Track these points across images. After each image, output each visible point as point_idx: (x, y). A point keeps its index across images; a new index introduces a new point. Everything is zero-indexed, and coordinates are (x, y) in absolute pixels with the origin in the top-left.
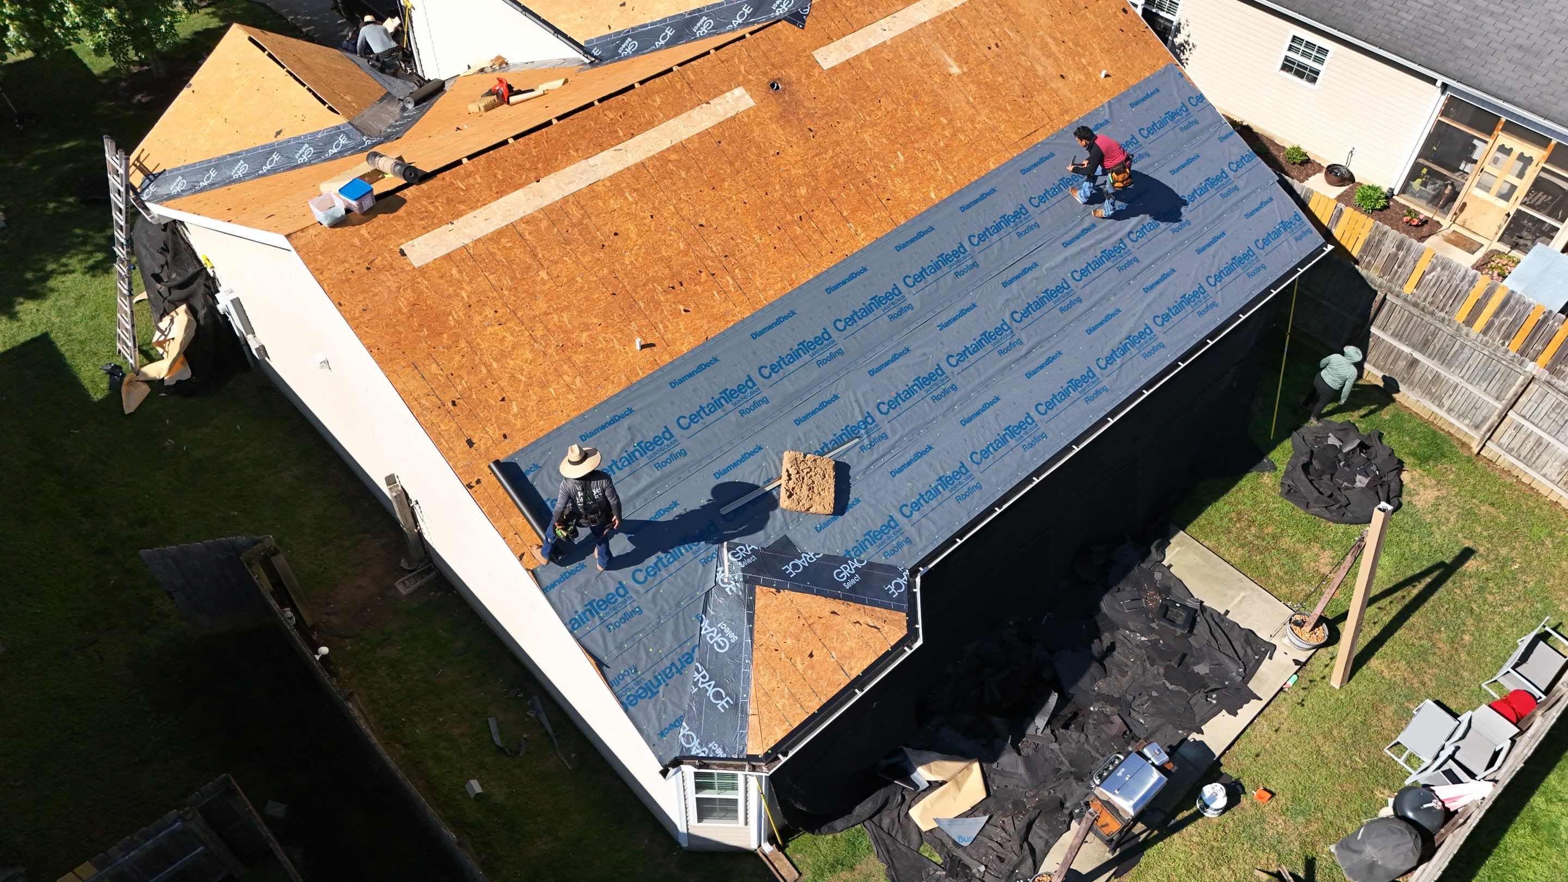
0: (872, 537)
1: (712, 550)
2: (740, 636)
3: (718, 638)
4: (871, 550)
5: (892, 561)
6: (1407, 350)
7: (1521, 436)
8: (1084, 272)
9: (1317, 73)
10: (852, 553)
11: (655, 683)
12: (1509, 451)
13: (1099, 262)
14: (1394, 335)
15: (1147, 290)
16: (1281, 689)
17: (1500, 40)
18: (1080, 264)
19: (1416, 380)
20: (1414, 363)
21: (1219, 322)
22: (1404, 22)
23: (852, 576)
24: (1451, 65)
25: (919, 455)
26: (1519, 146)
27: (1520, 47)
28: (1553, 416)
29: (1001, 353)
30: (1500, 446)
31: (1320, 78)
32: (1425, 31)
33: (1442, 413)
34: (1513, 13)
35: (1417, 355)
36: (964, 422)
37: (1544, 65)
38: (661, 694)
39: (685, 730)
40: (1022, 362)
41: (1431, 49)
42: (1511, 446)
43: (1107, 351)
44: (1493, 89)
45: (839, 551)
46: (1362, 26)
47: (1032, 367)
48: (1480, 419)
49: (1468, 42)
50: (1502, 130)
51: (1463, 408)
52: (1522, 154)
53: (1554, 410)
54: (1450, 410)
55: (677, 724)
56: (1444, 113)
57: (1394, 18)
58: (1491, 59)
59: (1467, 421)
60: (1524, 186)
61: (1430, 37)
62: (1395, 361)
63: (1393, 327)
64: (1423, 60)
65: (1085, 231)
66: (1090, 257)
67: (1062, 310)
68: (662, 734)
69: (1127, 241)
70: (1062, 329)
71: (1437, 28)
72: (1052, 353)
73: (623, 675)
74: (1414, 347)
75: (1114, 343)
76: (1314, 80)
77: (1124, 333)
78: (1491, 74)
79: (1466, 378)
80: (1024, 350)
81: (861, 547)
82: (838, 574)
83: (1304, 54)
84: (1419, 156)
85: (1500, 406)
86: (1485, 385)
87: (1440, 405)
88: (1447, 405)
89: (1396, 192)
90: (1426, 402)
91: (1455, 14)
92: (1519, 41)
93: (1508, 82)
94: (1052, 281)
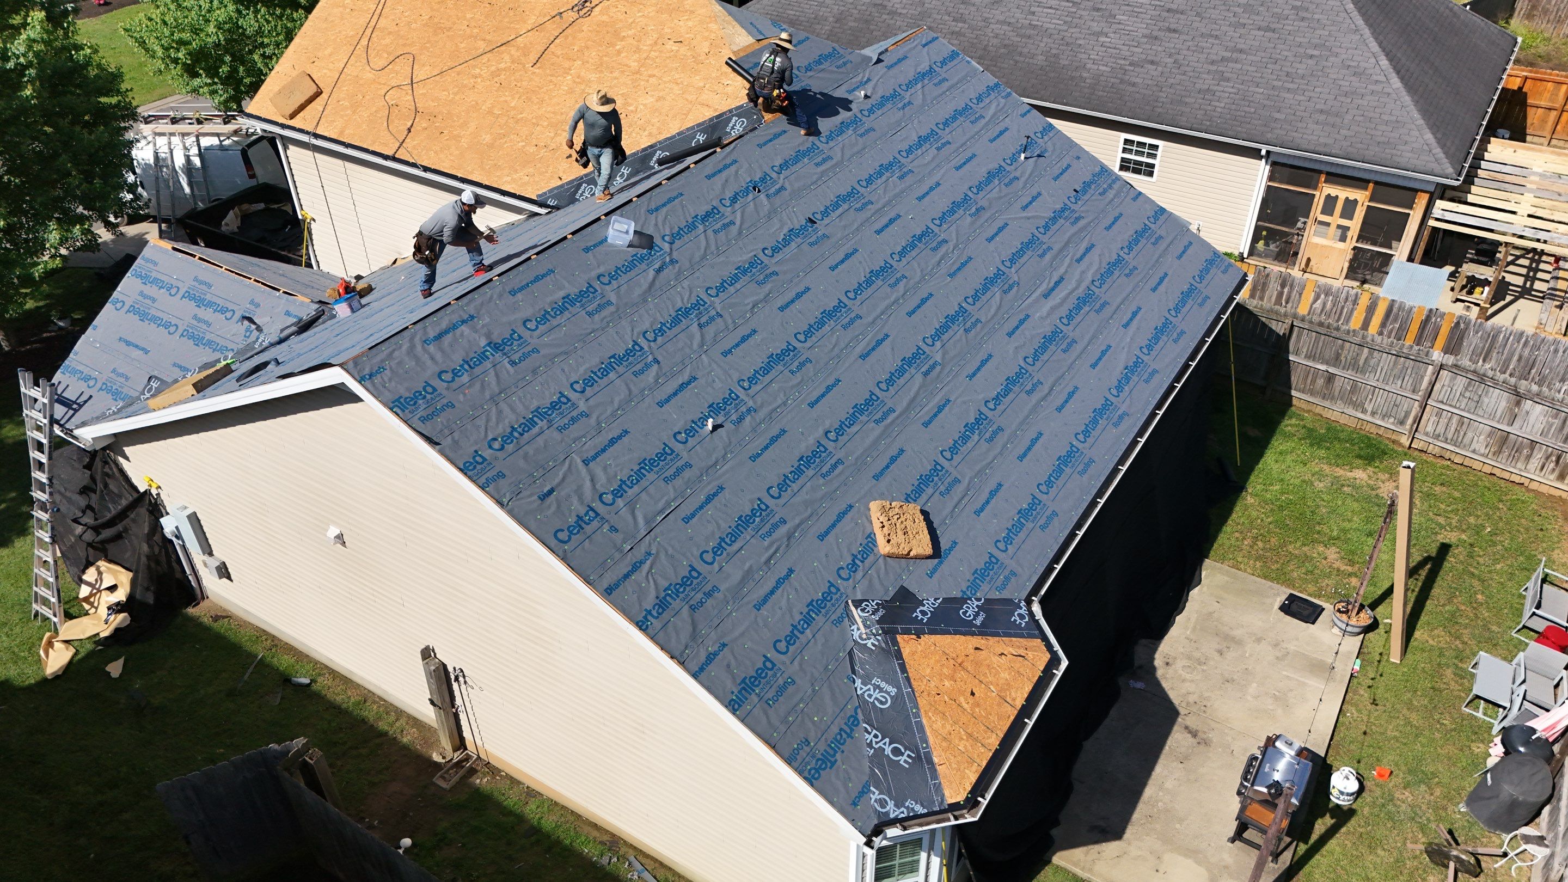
0: (981, 575)
1: (840, 610)
2: (899, 688)
3: (877, 694)
4: (985, 587)
5: (1006, 595)
6: (1323, 367)
7: (1444, 421)
8: (1070, 317)
9: (1153, 166)
10: (968, 593)
11: (832, 752)
12: (1437, 437)
13: (1078, 308)
14: (1308, 357)
15: (1126, 326)
16: (1353, 675)
17: (1303, 108)
18: (1064, 311)
19: (1336, 394)
20: (1331, 378)
21: (1193, 345)
22: (1219, 110)
23: (977, 614)
24: (1269, 135)
25: (993, 494)
26: (1343, 193)
27: (1322, 111)
28: (1467, 394)
29: (1029, 393)
30: (1427, 434)
31: (1156, 170)
33: (1368, 417)
35: (1332, 370)
36: (1022, 457)
38: (839, 763)
39: (875, 795)
40: (1050, 398)
42: (1437, 432)
43: (1114, 381)
45: (956, 593)
47: (1059, 402)
48: (1403, 414)
50: (1325, 182)
51: (1385, 409)
52: (1347, 198)
53: (1466, 389)
54: (1374, 413)
55: (865, 791)
56: (1270, 178)
57: (1209, 108)
58: (1300, 125)
59: (1392, 420)
60: (1355, 225)
61: (1245, 117)
62: (1313, 381)
63: (1305, 350)
64: (1245, 136)
65: (1057, 283)
66: (1069, 305)
67: (1064, 351)
68: (855, 804)
69: (1093, 288)
70: (1071, 367)
71: (1247, 109)
72: (1070, 389)
73: (798, 749)
74: (1327, 363)
75: (1117, 374)
76: (1151, 174)
77: (1121, 367)
78: (1305, 136)
79: (1381, 380)
80: (1046, 389)
81: (974, 586)
82: (965, 613)
83: (1137, 153)
84: (1258, 221)
85: (1418, 397)
86: (1399, 382)
87: (1364, 411)
88: (1370, 410)
89: (1245, 256)
90: (1350, 411)
91: (1258, 96)
92: (1318, 107)
93: (1322, 140)
94: (1047, 329)
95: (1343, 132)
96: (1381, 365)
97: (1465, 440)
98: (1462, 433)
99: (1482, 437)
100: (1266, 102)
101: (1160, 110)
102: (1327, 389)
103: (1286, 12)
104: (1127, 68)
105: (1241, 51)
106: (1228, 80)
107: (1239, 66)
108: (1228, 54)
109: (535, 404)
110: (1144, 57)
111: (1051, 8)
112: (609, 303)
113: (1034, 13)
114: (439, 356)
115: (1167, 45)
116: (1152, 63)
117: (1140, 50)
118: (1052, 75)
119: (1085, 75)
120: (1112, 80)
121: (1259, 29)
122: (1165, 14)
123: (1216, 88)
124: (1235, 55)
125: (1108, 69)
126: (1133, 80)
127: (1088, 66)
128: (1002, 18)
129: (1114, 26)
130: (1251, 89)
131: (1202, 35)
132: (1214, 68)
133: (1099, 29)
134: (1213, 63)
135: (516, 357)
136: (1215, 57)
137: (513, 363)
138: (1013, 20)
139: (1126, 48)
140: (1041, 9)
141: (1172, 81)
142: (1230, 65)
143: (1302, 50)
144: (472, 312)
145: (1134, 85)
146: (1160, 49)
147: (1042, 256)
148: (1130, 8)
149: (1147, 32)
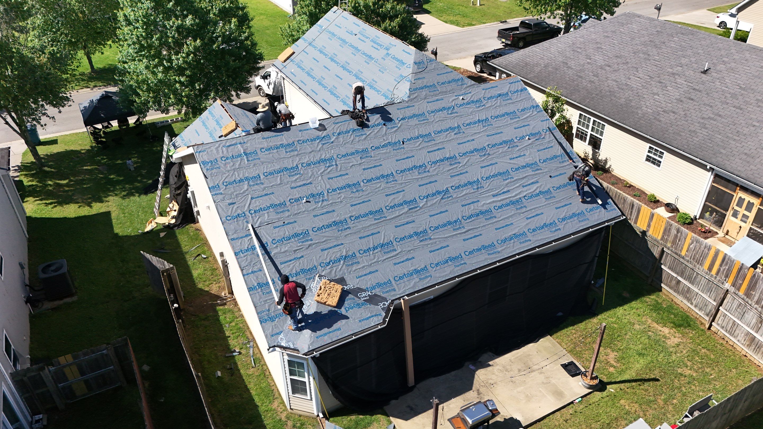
0: (379, 285)
1: (313, 276)
4: (377, 290)
5: (385, 295)
6: (675, 275)
7: (726, 320)
8: (500, 207)
9: (660, 162)
10: (369, 289)
11: (275, 317)
12: (723, 328)
13: (507, 205)
14: (669, 268)
15: (527, 219)
16: (572, 403)
17: (737, 150)
18: (499, 204)
19: (680, 291)
20: (679, 282)
21: (560, 236)
22: (695, 142)
23: (366, 297)
24: (713, 160)
25: (407, 260)
26: (748, 198)
27: (746, 154)
28: (738, 310)
29: (454, 230)
30: (718, 324)
31: (661, 164)
32: (704, 145)
33: (692, 307)
34: (743, 140)
35: (679, 278)
36: (431, 252)
37: (756, 161)
38: (276, 321)
39: (282, 336)
40: (463, 235)
41: (705, 153)
42: (723, 325)
43: (503, 237)
44: (732, 171)
45: (364, 287)
46: (676, 142)
47: (467, 237)
48: (708, 311)
49: (722, 151)
50: (739, 190)
51: (701, 305)
52: (749, 201)
53: (738, 307)
54: (696, 306)
55: (279, 334)
56: (714, 182)
57: (690, 140)
58: (732, 158)
59: (703, 312)
60: (752, 215)
61: (706, 148)
62: (671, 281)
63: (668, 264)
64: (701, 157)
65: (504, 193)
66: (504, 202)
67: (486, 219)
68: (272, 336)
69: (523, 199)
70: (484, 226)
71: (709, 144)
72: (477, 234)
73: (264, 311)
74: (677, 273)
75: (507, 235)
76: (659, 166)
77: (514, 233)
78: (731, 164)
79: (701, 290)
80: (464, 230)
81: (374, 288)
82: (360, 295)
83: (655, 154)
84: (706, 201)
85: (715, 304)
86: (709, 294)
87: (692, 304)
88: (694, 304)
89: (697, 217)
90: (685, 301)
91: (718, 139)
92: (745, 151)
93: (739, 168)
94: (485, 208)
95: (751, 167)
96: (701, 282)
97: (735, 334)
98: (734, 329)
99: (743, 335)
100: (720, 143)
101: (666, 135)
102: (677, 287)
103: (752, 101)
104: (661, 112)
105: (720, 116)
106: (706, 128)
107: (715, 123)
108: (712, 116)
109: (247, 175)
110: (671, 109)
111: (639, 78)
112: (296, 150)
113: (630, 79)
114: (225, 152)
115: (685, 105)
116: (674, 112)
117: (671, 105)
118: (624, 109)
119: (639, 112)
120: (651, 117)
121: (734, 107)
122: (692, 91)
123: (698, 131)
124: (716, 117)
125: (652, 111)
126: (662, 119)
127: (643, 108)
128: (614, 78)
129: (665, 92)
130: (716, 135)
131: (704, 104)
132: (702, 121)
133: (655, 92)
134: (703, 118)
135: (250, 159)
136: (704, 116)
137: (248, 161)
138: (619, 80)
139: (665, 103)
140: (634, 77)
141: (679, 123)
142: (712, 121)
143: (751, 122)
144: (245, 141)
145: (660, 121)
146: (681, 107)
147: (504, 180)
148: (676, 85)
149: (678, 97)
